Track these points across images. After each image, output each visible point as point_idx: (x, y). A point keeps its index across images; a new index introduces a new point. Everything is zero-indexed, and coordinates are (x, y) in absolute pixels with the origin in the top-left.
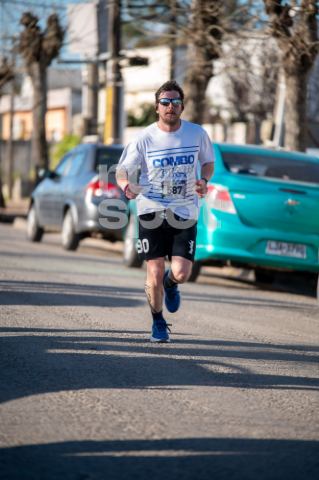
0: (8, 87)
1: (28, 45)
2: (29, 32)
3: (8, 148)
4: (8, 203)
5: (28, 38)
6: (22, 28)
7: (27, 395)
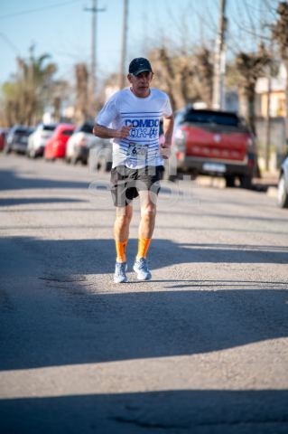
0: (267, 69)
1: (283, 32)
2: (284, 20)
3: (266, 124)
4: (264, 173)
5: (283, 26)
6: (278, 17)
7: (263, 339)
